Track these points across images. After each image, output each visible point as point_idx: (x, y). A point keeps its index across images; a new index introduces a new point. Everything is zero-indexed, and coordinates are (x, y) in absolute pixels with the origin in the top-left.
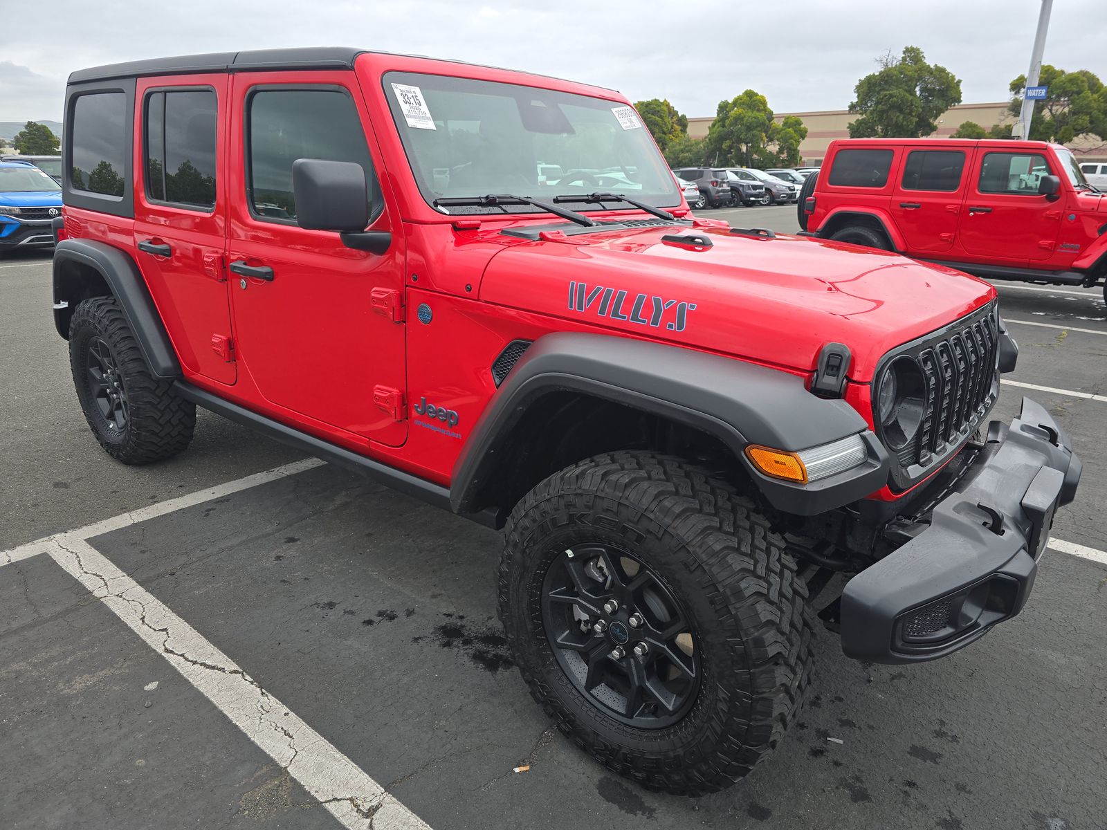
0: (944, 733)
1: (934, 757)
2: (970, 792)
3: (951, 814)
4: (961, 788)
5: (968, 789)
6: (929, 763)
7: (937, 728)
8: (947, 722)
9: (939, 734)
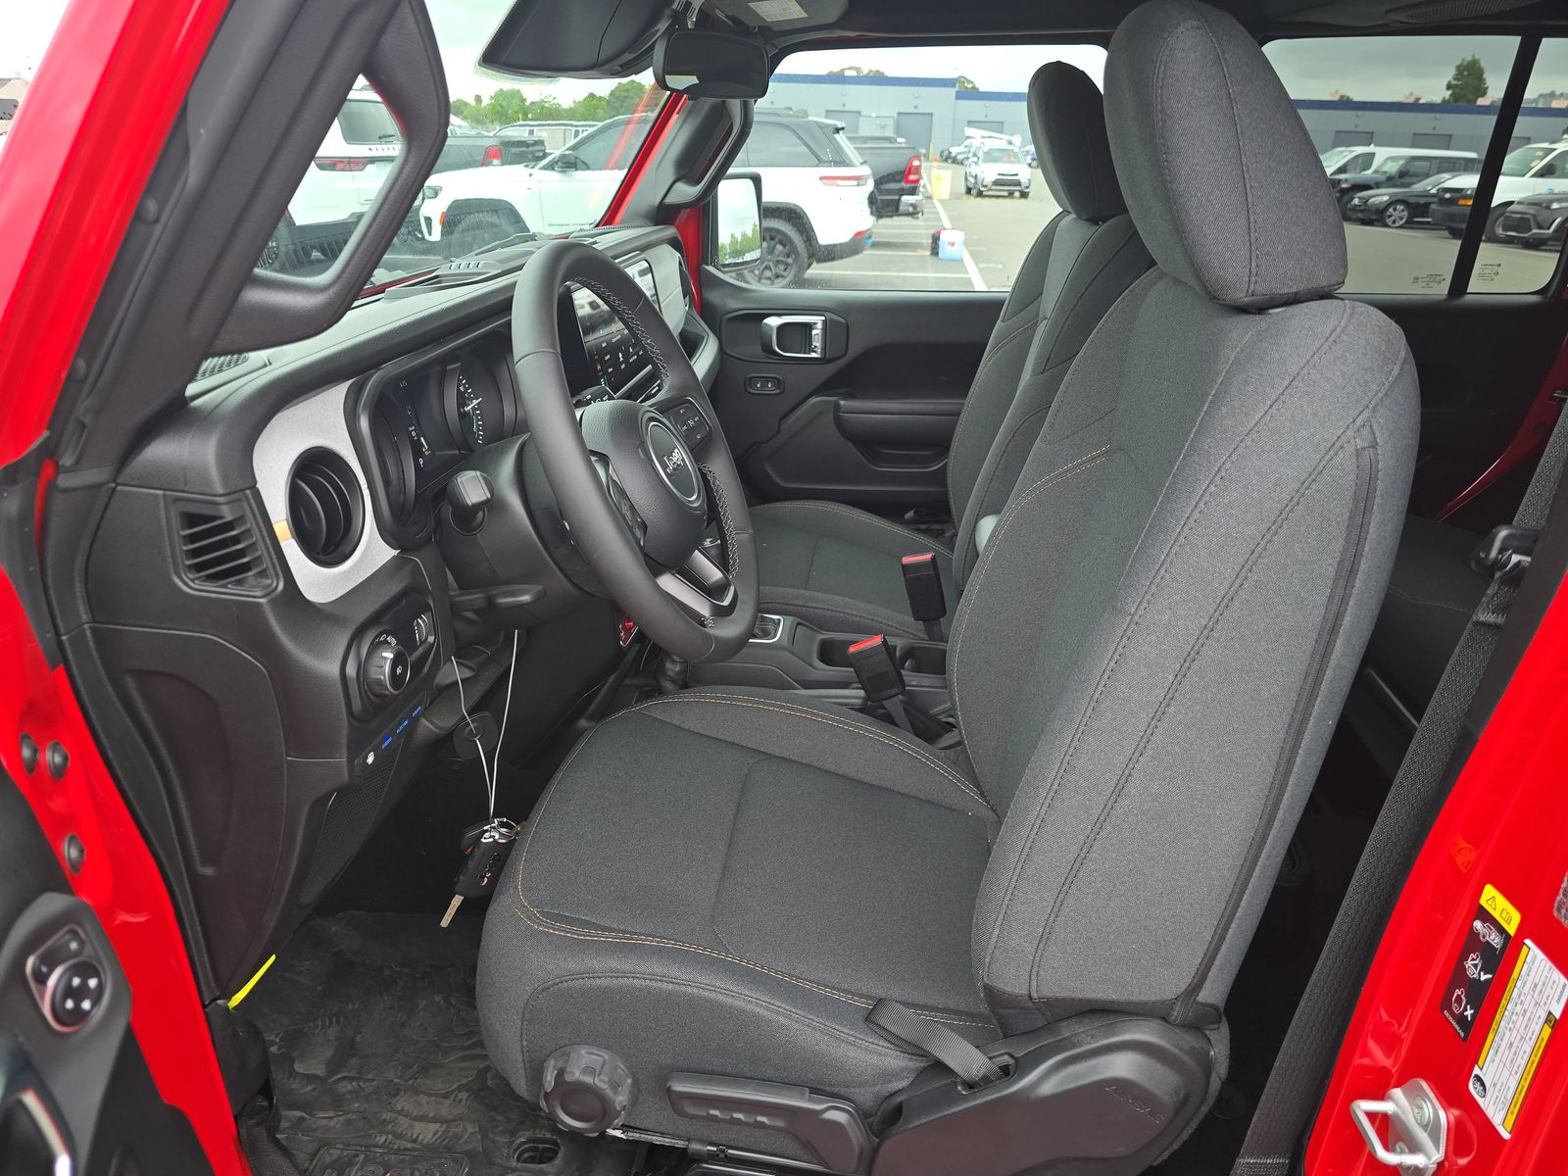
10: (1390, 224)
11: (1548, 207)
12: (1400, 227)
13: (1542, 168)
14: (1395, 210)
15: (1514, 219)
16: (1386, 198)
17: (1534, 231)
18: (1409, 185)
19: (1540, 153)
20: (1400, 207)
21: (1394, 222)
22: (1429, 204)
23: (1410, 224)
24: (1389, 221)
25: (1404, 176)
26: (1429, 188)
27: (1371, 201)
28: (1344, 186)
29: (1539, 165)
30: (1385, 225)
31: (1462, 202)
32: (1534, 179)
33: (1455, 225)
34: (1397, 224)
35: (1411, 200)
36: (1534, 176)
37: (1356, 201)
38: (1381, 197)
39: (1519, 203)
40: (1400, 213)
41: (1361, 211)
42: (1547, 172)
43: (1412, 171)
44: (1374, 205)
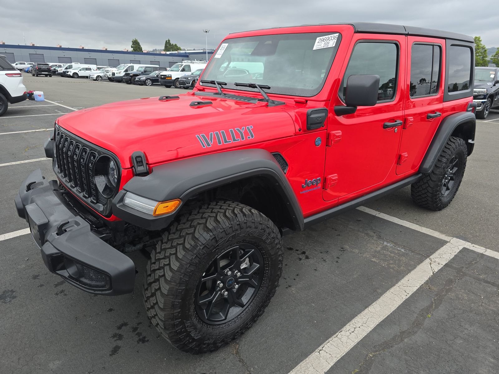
0: (61, 293)
1: (56, 285)
2: (38, 287)
3: (38, 279)
4: (42, 286)
5: (40, 287)
6: (56, 283)
7: (65, 292)
8: (65, 296)
9: (62, 291)
10: (148, 85)
11: (188, 79)
12: (150, 86)
13: (182, 69)
14: (148, 81)
15: (181, 82)
16: (145, 78)
17: (187, 85)
18: (148, 74)
19: (180, 66)
20: (149, 80)
21: (149, 84)
22: (159, 79)
23: (152, 85)
24: (147, 84)
25: (145, 72)
26: (154, 75)
27: (141, 79)
28: (131, 75)
29: (181, 69)
30: (147, 85)
31: (167, 78)
32: (181, 72)
33: (167, 84)
34: (149, 85)
35: (151, 78)
36: (181, 71)
37: (137, 79)
38: (143, 78)
39: (181, 78)
40: (149, 82)
41: (139, 82)
42: (183, 70)
43: (147, 70)
44: (142, 80)
